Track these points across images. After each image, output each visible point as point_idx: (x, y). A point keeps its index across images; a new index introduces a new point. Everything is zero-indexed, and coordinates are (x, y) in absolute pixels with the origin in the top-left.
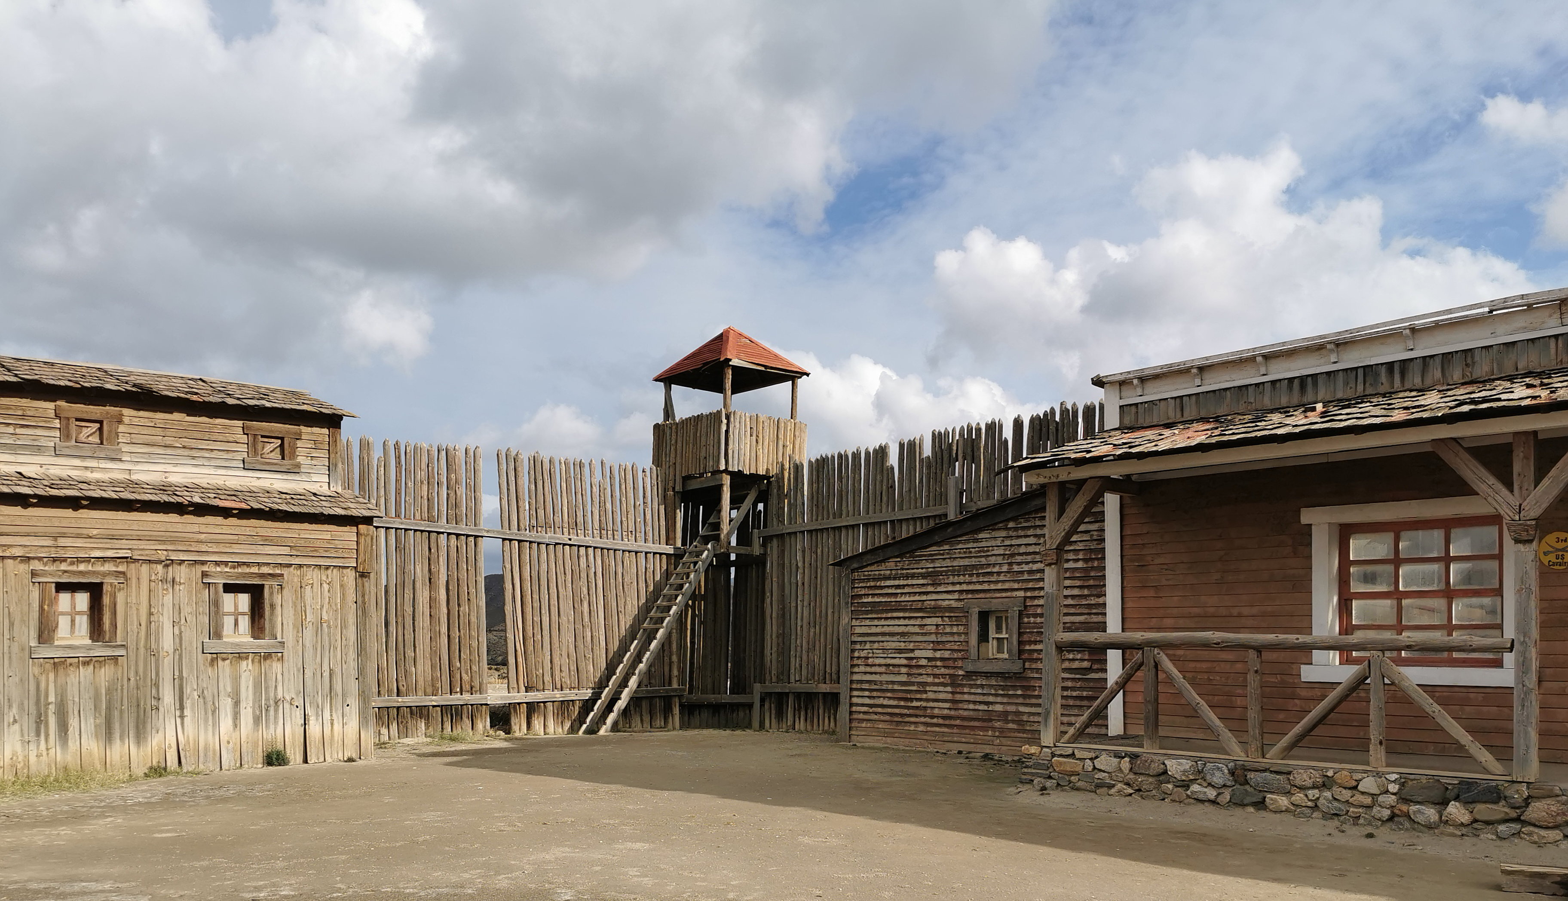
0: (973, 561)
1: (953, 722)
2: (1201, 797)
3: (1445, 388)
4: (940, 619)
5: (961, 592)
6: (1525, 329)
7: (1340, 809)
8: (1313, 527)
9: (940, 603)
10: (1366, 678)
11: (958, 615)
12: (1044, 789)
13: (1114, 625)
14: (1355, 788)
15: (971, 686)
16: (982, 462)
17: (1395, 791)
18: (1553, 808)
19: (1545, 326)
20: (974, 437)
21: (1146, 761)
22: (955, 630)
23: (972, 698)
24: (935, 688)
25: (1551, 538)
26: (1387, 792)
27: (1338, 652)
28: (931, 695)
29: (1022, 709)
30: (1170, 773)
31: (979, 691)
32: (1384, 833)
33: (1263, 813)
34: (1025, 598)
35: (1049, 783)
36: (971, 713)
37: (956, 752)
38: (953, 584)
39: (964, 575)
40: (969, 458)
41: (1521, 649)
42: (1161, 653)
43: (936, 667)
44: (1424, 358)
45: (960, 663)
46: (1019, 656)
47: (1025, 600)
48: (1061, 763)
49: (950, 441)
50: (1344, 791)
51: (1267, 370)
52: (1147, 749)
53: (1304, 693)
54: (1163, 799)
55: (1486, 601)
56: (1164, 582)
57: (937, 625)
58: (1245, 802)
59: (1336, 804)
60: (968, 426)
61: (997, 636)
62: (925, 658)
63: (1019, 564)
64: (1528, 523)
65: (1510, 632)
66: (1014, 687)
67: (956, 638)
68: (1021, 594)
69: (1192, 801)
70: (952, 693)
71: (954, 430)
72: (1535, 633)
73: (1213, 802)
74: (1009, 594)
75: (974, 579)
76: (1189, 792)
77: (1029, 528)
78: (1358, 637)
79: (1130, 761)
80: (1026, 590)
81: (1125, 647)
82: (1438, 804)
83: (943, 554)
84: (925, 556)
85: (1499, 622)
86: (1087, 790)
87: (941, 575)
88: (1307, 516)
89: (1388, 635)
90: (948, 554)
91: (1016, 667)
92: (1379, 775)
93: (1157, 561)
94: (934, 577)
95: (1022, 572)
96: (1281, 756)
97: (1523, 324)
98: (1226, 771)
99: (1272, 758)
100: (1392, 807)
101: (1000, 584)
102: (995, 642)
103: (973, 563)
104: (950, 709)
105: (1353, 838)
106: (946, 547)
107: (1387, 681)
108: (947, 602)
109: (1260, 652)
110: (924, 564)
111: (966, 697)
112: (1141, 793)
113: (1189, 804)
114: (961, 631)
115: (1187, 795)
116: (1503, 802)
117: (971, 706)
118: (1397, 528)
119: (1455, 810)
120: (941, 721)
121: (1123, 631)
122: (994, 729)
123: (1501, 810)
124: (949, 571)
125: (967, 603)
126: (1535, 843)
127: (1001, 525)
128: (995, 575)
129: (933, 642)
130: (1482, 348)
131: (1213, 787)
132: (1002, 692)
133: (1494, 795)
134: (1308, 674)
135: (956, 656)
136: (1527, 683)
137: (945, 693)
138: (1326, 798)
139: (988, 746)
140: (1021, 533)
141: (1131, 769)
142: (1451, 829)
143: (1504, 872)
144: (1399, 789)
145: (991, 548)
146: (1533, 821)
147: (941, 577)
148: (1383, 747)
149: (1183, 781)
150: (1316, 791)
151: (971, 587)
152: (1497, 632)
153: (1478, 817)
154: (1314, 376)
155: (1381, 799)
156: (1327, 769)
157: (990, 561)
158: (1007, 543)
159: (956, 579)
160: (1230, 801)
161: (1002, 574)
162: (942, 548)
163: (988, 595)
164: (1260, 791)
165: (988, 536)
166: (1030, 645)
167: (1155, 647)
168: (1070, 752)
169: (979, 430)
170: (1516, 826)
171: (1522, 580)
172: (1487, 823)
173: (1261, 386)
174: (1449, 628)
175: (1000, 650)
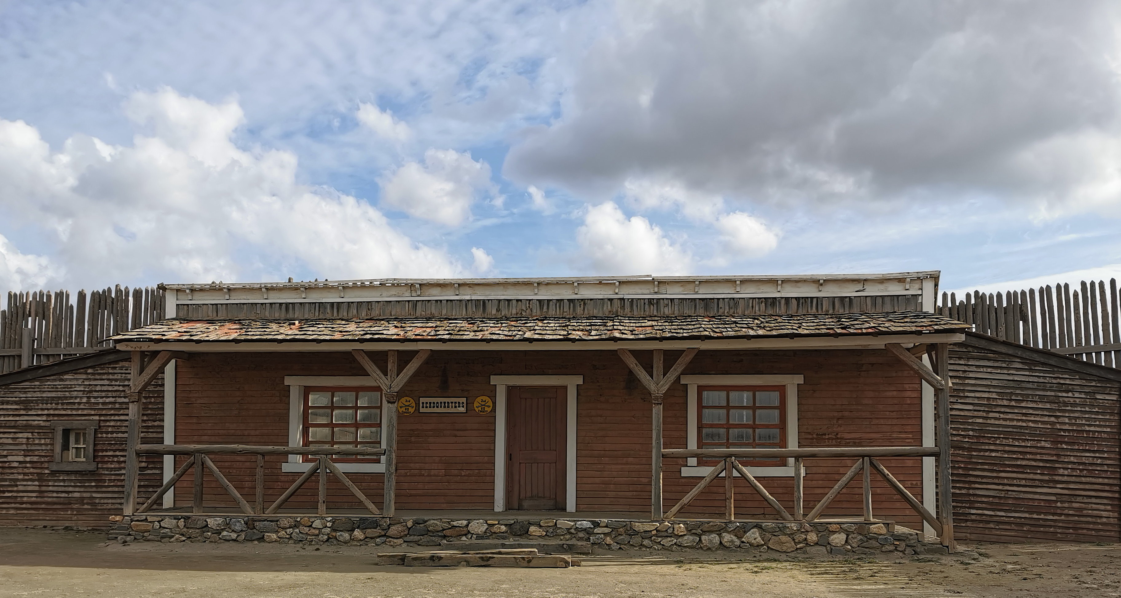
0: (59, 394)
1: (39, 506)
2: (228, 538)
3: (358, 321)
4: (30, 434)
5: (48, 415)
6: (395, 296)
7: (303, 538)
8: (291, 387)
9: (30, 422)
10: (318, 469)
11: (47, 431)
12: (125, 542)
13: (169, 439)
14: (311, 526)
15: (55, 481)
16: (51, 320)
17: (330, 526)
18: (400, 529)
19: (404, 295)
20: (45, 301)
21: (195, 520)
22: (43, 442)
23: (55, 489)
24: (25, 483)
25: (403, 400)
26: (326, 527)
27: (301, 456)
28: (21, 488)
29: (94, 495)
30: (209, 526)
31: (62, 484)
32: (324, 548)
33: (262, 544)
34: (100, 421)
35: (128, 538)
36: (55, 499)
37: (42, 527)
38: (42, 409)
39: (51, 404)
40: (41, 316)
41: (389, 453)
42: (206, 457)
43: (26, 467)
44: (349, 302)
45: (46, 465)
46: (94, 459)
47: (99, 422)
48: (137, 525)
49: (25, 301)
50: (305, 528)
51: (267, 297)
52: (196, 514)
53: (283, 479)
54: (205, 542)
55: (374, 429)
56: (203, 415)
57: (28, 438)
58: (253, 539)
59: (301, 535)
60: (40, 292)
61: (76, 446)
62: (17, 462)
63: (95, 398)
64: (394, 393)
65: (384, 446)
66: (90, 481)
67: (44, 448)
68: (97, 418)
69: (222, 541)
70: (39, 486)
71: (27, 294)
72: (395, 447)
73: (235, 540)
74: (87, 418)
75: (60, 407)
76: (220, 536)
77: (104, 374)
78: (312, 448)
79: (184, 521)
80: (100, 415)
81: (175, 453)
82: (349, 531)
83: (34, 388)
84: (18, 388)
85: (379, 440)
86: (156, 541)
87: (32, 403)
88: (288, 381)
89: (327, 447)
90: (38, 388)
91: (92, 467)
92: (322, 518)
93: (198, 402)
94: (26, 405)
95: (98, 404)
96: (274, 512)
97: (394, 293)
98: (243, 522)
99: (268, 514)
100: (328, 534)
101: (80, 411)
102: (74, 450)
103: (59, 396)
104: (36, 497)
105: (309, 551)
106: (37, 383)
107: (328, 471)
108: (36, 422)
109: (264, 456)
110: (16, 394)
111: (51, 488)
112: (191, 539)
113: (221, 543)
114: (48, 443)
115: (220, 538)
116: (379, 528)
117: (55, 495)
118: (333, 390)
119: (358, 533)
120: (29, 506)
121: (175, 444)
122: (72, 509)
123: (378, 531)
124: (39, 400)
125: (53, 423)
126: (392, 546)
127: (82, 370)
128: (76, 404)
129: (23, 450)
130: (376, 302)
131: (235, 532)
132: (80, 484)
133: (375, 524)
134: (286, 468)
135: (43, 460)
136: (390, 470)
137: (33, 486)
138: (296, 533)
139: (68, 522)
140: (98, 377)
141: (185, 526)
142: (355, 543)
143: (379, 556)
144: (332, 525)
145: (73, 386)
146: (391, 536)
147: (32, 404)
148: (325, 504)
149: (218, 530)
150: (291, 529)
151: (56, 412)
152: (378, 445)
153: (368, 536)
154: (293, 304)
155: (323, 530)
156: (297, 517)
157: (73, 394)
158: (86, 383)
159: (45, 406)
160: (245, 539)
161: (82, 404)
162: (33, 384)
163: (71, 418)
164: (262, 532)
165: (72, 377)
166: (102, 452)
167: (202, 453)
168: (144, 517)
169: (49, 297)
170: (384, 539)
171: (390, 421)
172: (372, 538)
173: (264, 305)
174: (356, 443)
175: (78, 456)
